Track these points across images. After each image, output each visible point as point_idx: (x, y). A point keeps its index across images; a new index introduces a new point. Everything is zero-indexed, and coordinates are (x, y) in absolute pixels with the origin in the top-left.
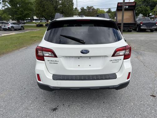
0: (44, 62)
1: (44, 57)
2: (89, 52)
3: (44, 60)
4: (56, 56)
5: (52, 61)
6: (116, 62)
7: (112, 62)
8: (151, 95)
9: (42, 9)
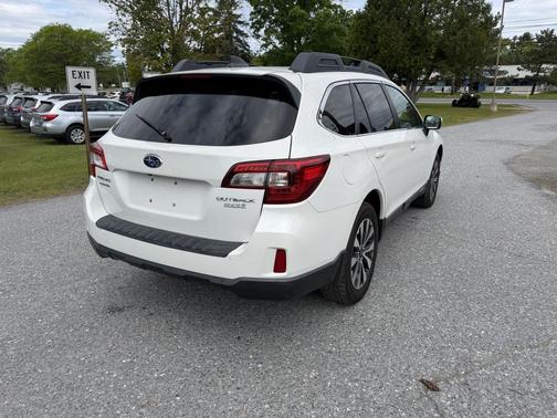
2: (160, 164)
5: (103, 179)
6: (238, 206)
7: (225, 205)
8: (422, 381)
9: (367, 48)
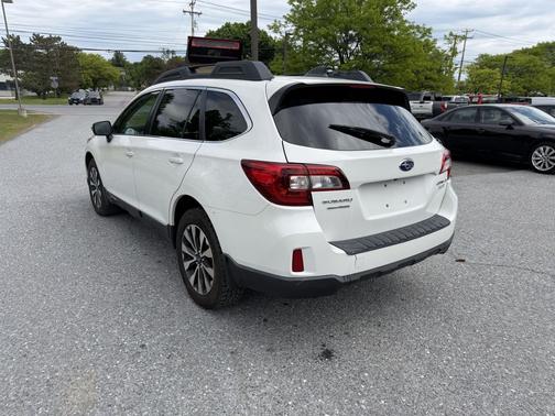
0: (311, 207)
1: (312, 193)
3: (310, 203)
4: (346, 185)
5: (335, 201)
